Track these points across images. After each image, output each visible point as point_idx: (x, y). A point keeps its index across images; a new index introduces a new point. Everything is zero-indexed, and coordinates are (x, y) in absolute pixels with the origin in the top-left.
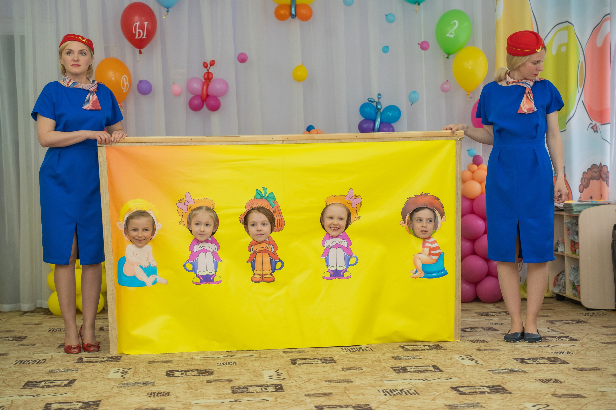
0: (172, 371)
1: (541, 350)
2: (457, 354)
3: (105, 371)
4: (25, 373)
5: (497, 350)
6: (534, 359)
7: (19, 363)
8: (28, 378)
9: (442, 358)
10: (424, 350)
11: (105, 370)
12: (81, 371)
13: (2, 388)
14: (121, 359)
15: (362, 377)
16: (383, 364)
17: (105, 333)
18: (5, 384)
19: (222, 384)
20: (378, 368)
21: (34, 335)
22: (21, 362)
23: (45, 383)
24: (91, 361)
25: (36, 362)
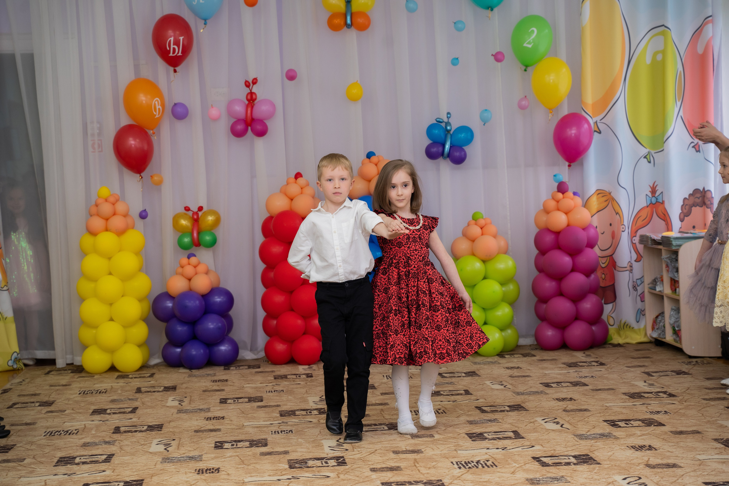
0: (221, 442)
1: (635, 410)
2: (541, 416)
4: (57, 447)
6: (627, 421)
8: (61, 453)
9: (523, 421)
10: (503, 411)
11: (146, 441)
12: (119, 443)
13: (33, 466)
14: (164, 427)
15: (434, 447)
16: (457, 430)
17: (143, 395)
18: (36, 461)
19: (277, 457)
20: (451, 435)
21: (63, 399)
22: (52, 433)
23: (80, 459)
24: (130, 431)
25: (68, 433)
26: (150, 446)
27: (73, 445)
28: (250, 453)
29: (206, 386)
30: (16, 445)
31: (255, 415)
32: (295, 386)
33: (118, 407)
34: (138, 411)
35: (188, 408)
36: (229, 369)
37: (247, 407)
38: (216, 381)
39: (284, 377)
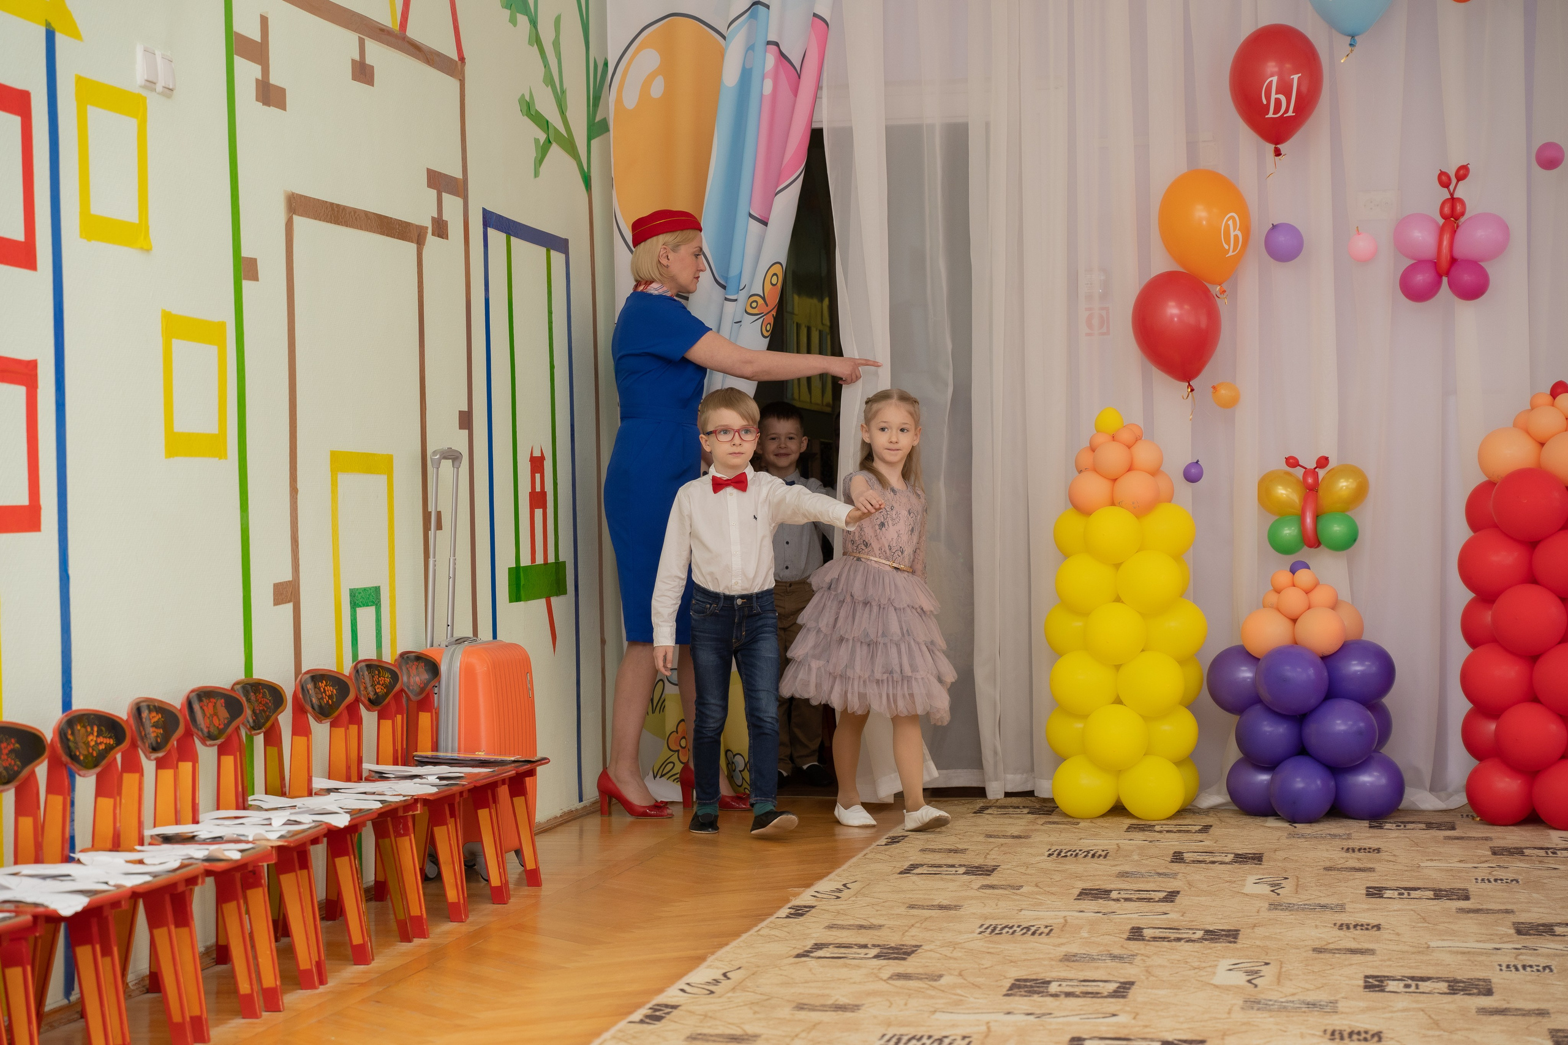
0: (1378, 977)
3: (1204, 965)
4: (1008, 958)
7: (989, 930)
8: (1015, 969)
11: (1204, 962)
12: (1144, 961)
13: (959, 991)
14: (1240, 936)
17: (1188, 868)
18: (965, 982)
21: (1014, 864)
22: (995, 928)
23: (1060, 985)
24: (1165, 938)
25: (1029, 930)
26: (1214, 973)
27: (1041, 956)
28: (1452, 1007)
29: (1331, 859)
30: (921, 946)
31: (1455, 927)
32: (1546, 873)
33: (1136, 889)
34: (1178, 899)
35: (1294, 901)
36: (1381, 828)
37: (1433, 908)
38: (1353, 851)
39: (1517, 852)
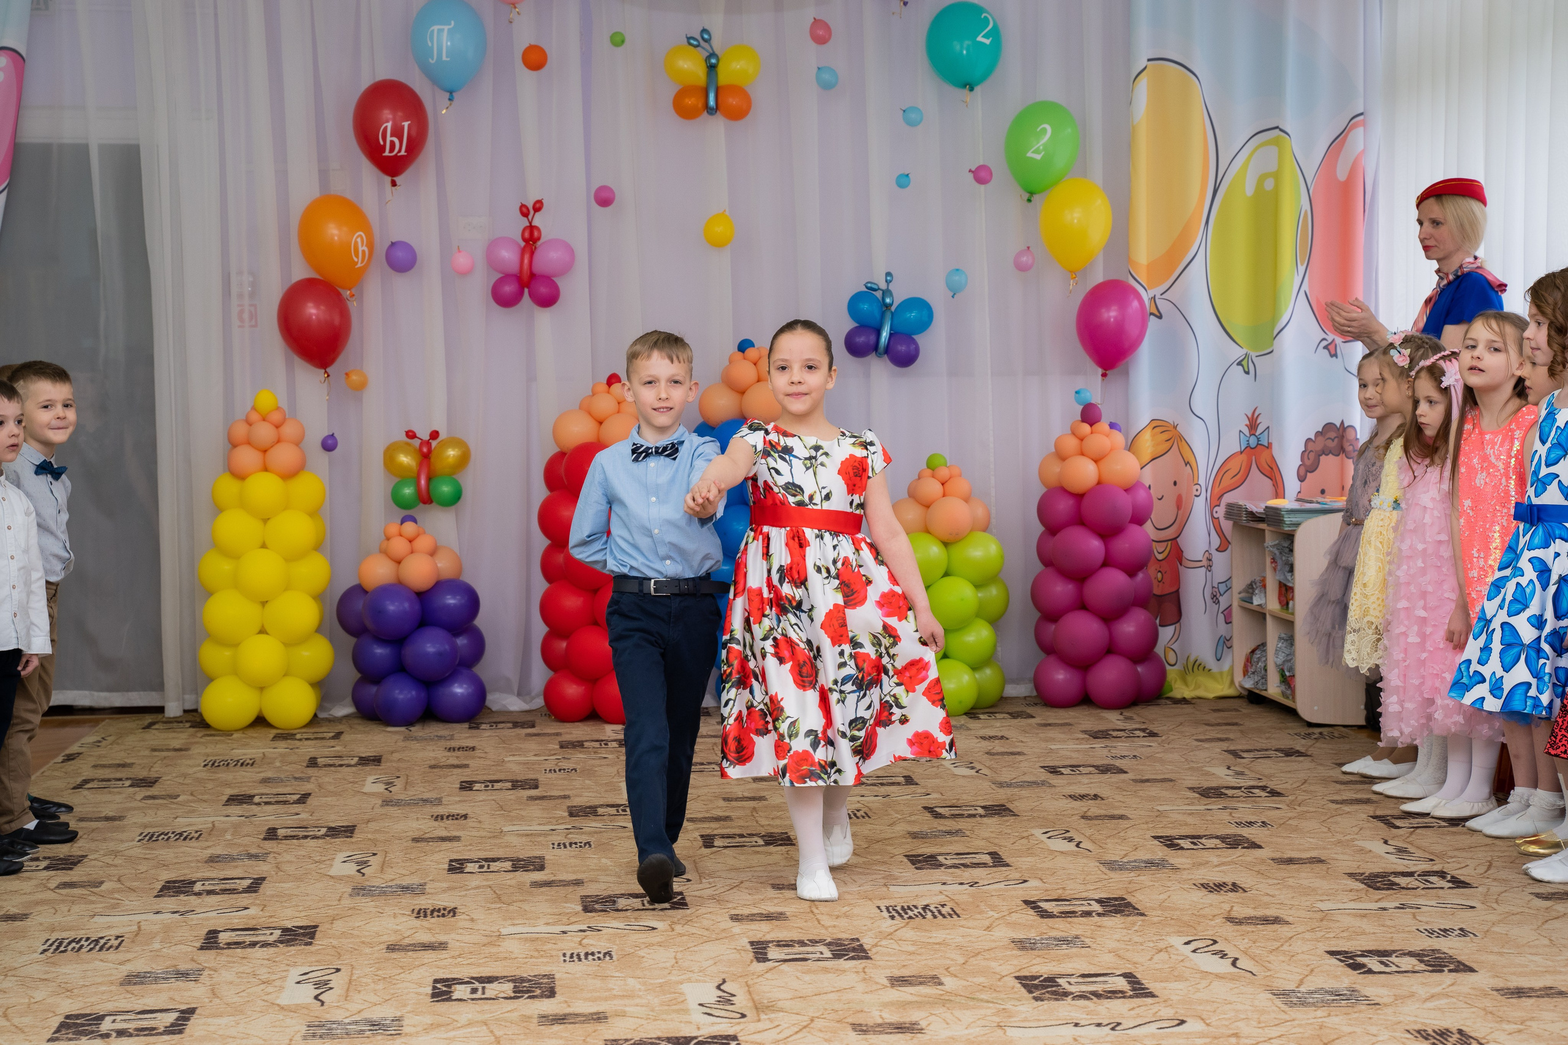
0: (460, 860)
1: (1210, 818)
2: (1041, 827)
3: (324, 858)
4: (162, 863)
5: (1121, 817)
6: (1195, 838)
8: (167, 872)
9: (1009, 834)
10: (974, 816)
11: (324, 855)
12: (275, 858)
13: (116, 895)
14: (356, 831)
15: (847, 879)
16: (889, 848)
17: (320, 772)
18: (122, 886)
19: (562, 891)
20: (879, 857)
21: (174, 775)
22: (152, 836)
23: (204, 885)
24: (295, 836)
25: (182, 837)
26: (332, 865)
27: (190, 859)
28: (513, 882)
29: (435, 758)
30: (87, 856)
31: (523, 813)
32: (598, 762)
34: (310, 801)
35: (402, 797)
36: (478, 728)
37: (510, 797)
38: (454, 750)
39: (579, 745)
